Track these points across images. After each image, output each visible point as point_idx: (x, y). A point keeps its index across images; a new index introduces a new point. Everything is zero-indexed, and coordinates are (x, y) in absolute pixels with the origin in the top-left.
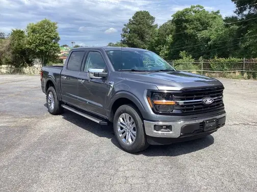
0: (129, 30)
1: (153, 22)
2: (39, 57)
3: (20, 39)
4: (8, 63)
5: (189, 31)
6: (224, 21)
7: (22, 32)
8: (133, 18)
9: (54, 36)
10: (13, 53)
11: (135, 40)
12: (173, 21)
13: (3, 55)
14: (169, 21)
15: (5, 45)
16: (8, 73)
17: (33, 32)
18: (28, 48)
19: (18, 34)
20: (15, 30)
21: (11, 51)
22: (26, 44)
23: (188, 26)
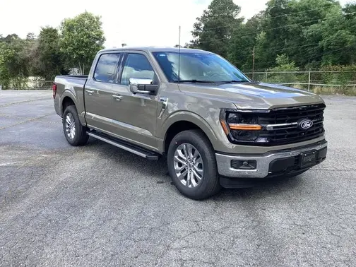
0: (203, 25)
1: (237, 13)
2: (77, 66)
3: (52, 41)
4: (36, 74)
5: (291, 27)
6: (343, 10)
7: (55, 31)
8: (210, 7)
9: (97, 35)
10: (42, 60)
11: (212, 40)
12: (266, 12)
13: (30, 63)
14: (262, 12)
15: (32, 49)
16: (36, 88)
17: (69, 30)
18: (63, 53)
19: (49, 34)
20: (45, 28)
21: (40, 57)
22: (60, 48)
23: (289, 19)
